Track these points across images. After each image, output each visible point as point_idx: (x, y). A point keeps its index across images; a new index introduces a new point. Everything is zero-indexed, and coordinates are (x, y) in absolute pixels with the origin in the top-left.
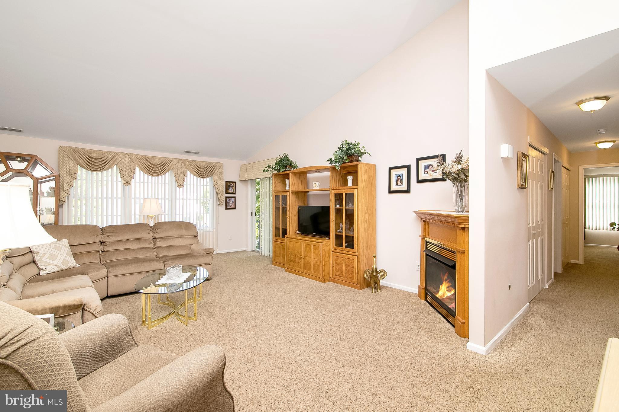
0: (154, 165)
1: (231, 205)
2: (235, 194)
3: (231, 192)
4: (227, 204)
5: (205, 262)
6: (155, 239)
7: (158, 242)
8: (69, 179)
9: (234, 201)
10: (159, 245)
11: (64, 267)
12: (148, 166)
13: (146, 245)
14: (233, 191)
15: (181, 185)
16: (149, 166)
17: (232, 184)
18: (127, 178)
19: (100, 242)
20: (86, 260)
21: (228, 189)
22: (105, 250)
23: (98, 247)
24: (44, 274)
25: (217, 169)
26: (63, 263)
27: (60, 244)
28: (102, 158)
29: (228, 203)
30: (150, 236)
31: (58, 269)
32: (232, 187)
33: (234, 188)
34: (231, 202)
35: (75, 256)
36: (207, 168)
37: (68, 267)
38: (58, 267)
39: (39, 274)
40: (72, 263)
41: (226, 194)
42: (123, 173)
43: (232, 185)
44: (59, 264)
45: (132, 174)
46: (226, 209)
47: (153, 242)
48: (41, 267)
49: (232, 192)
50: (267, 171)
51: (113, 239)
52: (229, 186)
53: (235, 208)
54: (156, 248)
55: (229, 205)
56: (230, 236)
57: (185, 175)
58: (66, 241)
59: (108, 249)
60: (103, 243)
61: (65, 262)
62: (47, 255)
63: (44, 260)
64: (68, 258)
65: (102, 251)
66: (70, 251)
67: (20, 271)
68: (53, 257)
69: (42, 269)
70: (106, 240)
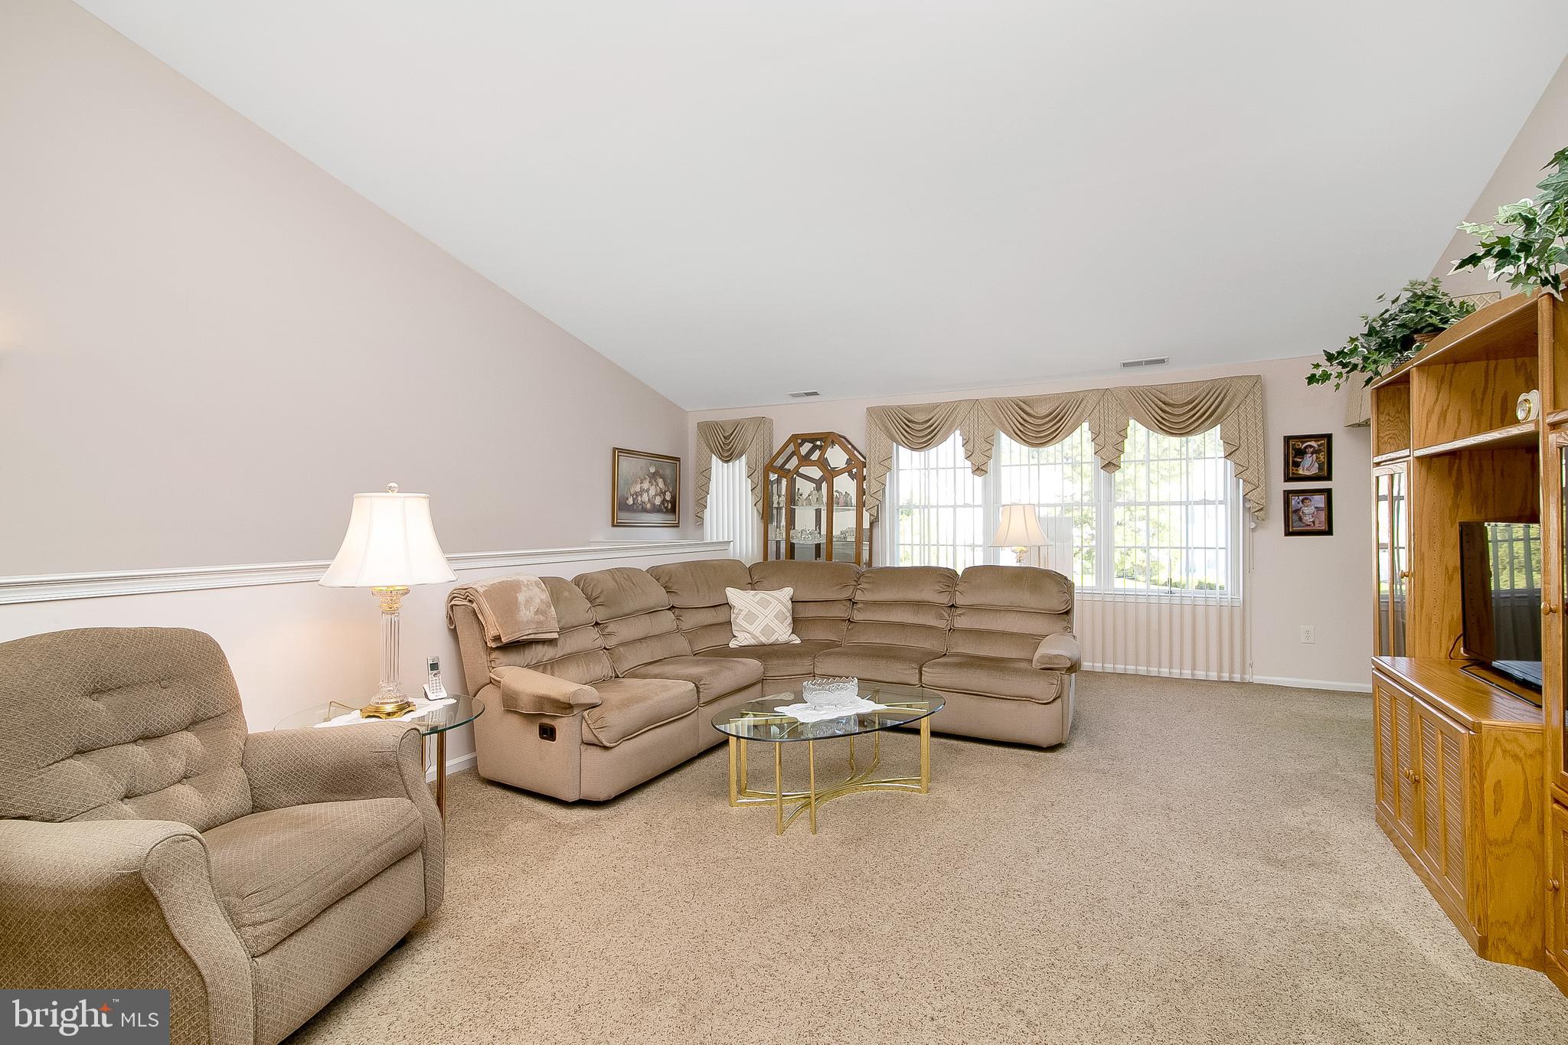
0: (1038, 418)
1: (1308, 519)
2: (1329, 478)
3: (1307, 473)
4: (1293, 517)
5: (1028, 693)
6: (955, 607)
7: (960, 615)
8: (880, 469)
9: (1322, 505)
10: (962, 622)
11: (764, 640)
12: (1022, 422)
13: (929, 620)
14: (1320, 468)
15: (1111, 463)
16: (1025, 421)
17: (1313, 443)
18: (979, 459)
19: (850, 600)
20: (818, 634)
21: (1297, 465)
22: (856, 618)
24: (734, 646)
25: (1238, 401)
26: (763, 632)
27: (772, 596)
28: (930, 420)
29: (1296, 511)
30: (944, 599)
31: (753, 642)
32: (1312, 453)
33: (1322, 457)
34: (1310, 511)
35: (797, 623)
36: (1193, 404)
37: (771, 641)
38: (754, 637)
39: (727, 645)
40: (783, 633)
41: (1288, 478)
42: (971, 447)
43: (1311, 446)
44: (757, 633)
45: (989, 447)
46: (1288, 533)
47: (946, 615)
48: (733, 633)
49: (1314, 471)
50: (1326, 377)
51: (869, 597)
52: (1301, 453)
53: (1329, 532)
54: (950, 631)
55: (1300, 519)
56: (1307, 632)
57: (1122, 433)
58: (788, 592)
59: (858, 616)
60: (854, 603)
61: (768, 629)
62: (744, 613)
63: (739, 620)
64: (775, 625)
65: (849, 620)
66: (785, 610)
67: (692, 634)
68: (751, 617)
69: (735, 636)
70: (859, 596)
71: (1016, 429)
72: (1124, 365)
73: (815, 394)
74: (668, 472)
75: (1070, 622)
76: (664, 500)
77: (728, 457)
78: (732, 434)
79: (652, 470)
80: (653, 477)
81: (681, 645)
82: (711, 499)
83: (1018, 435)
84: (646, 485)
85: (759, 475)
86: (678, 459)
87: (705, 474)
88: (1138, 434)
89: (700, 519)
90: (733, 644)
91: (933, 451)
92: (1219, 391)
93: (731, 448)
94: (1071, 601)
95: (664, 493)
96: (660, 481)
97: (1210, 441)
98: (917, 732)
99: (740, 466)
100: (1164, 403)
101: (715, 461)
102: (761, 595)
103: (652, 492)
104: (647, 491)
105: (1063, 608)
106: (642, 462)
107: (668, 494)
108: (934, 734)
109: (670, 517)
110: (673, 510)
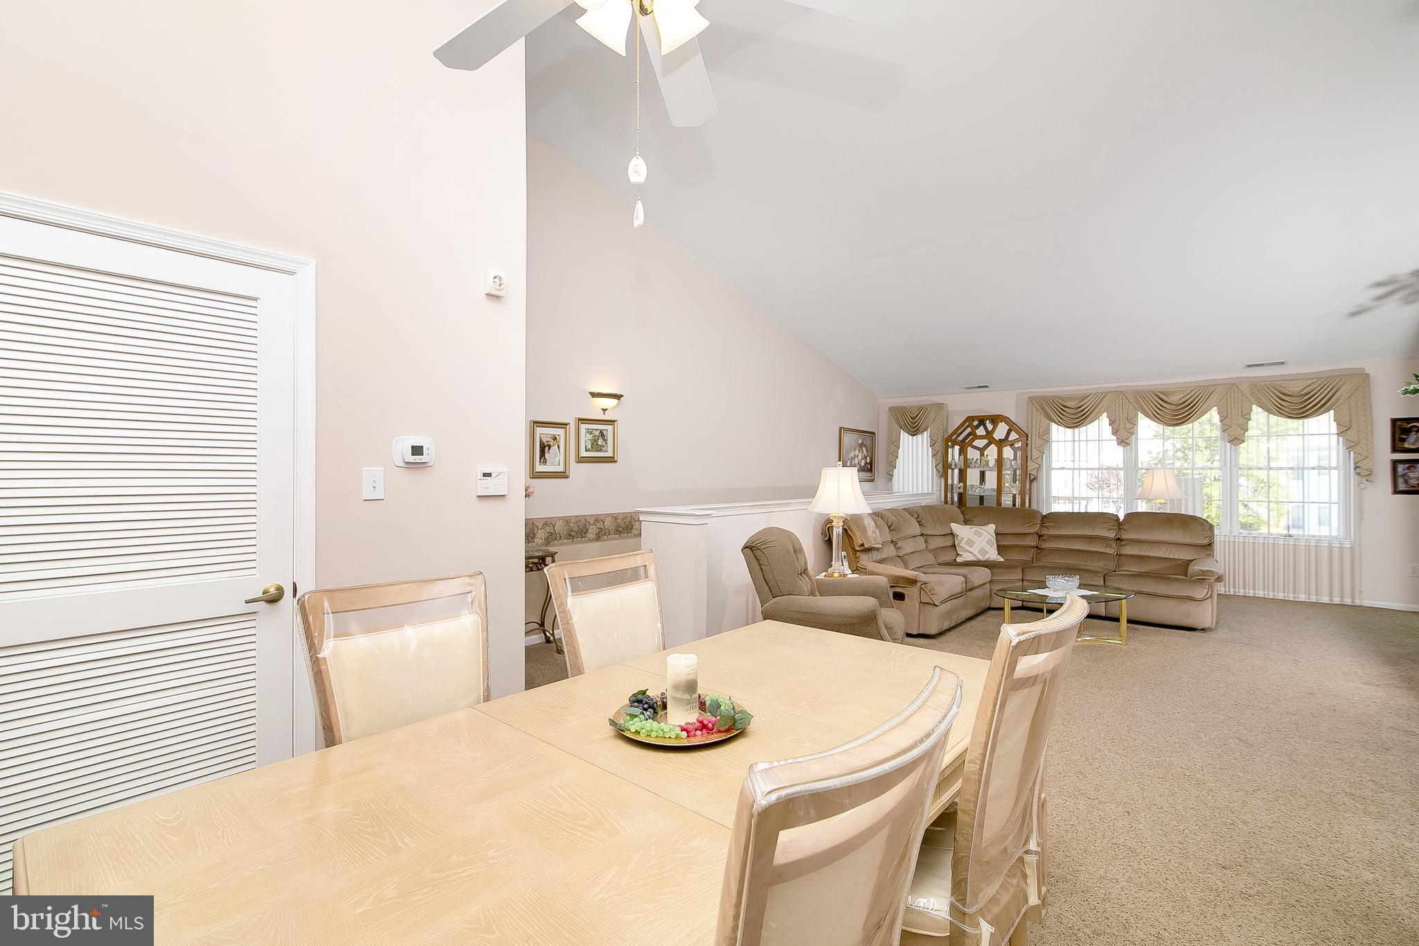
0: (1174, 405)
1: (1413, 482)
4: (1399, 480)
6: (1121, 540)
7: (1124, 545)
8: (1039, 442)
10: (1128, 550)
11: (980, 557)
12: (1160, 407)
13: (1100, 548)
15: (1236, 438)
16: (1162, 406)
17: (1416, 424)
18: (1124, 434)
19: (1037, 534)
20: (1016, 556)
21: (1400, 439)
22: (1043, 546)
23: (1031, 541)
25: (1348, 393)
27: (983, 530)
28: (1082, 406)
29: (1402, 476)
30: (1112, 535)
32: (1412, 432)
34: (1414, 475)
35: (1001, 549)
36: (1309, 396)
37: (984, 559)
39: (955, 560)
40: (993, 555)
41: (1395, 450)
42: (1116, 426)
43: (1415, 426)
44: (976, 553)
45: (1131, 426)
47: (1115, 545)
48: (959, 553)
49: (1412, 446)
51: (1053, 532)
52: (1404, 430)
54: (1119, 555)
55: (1406, 482)
56: (1414, 568)
57: (1246, 417)
58: (992, 527)
59: (1046, 545)
60: (1040, 536)
61: (982, 551)
62: (965, 540)
63: (962, 545)
64: (987, 548)
65: (1037, 547)
66: (993, 539)
67: (935, 551)
68: (970, 543)
69: (959, 555)
70: (1044, 532)
71: (1155, 413)
72: (1249, 366)
73: (987, 386)
74: (868, 443)
75: (1212, 550)
76: (866, 463)
77: (914, 431)
78: (917, 416)
79: (860, 442)
80: (861, 445)
81: (931, 559)
82: (899, 462)
83: (1156, 417)
84: (857, 452)
85: (939, 446)
86: (874, 433)
87: (894, 444)
88: (1258, 416)
89: (890, 476)
90: (959, 560)
91: (1083, 429)
92: (1331, 387)
93: (916, 426)
94: (1212, 537)
95: (866, 458)
96: (864, 449)
97: (1324, 423)
98: (1117, 620)
99: (923, 439)
100: (1283, 394)
101: (904, 436)
102: (975, 528)
103: (860, 457)
104: (857, 456)
105: (1206, 541)
106: (855, 436)
107: (868, 458)
108: (1129, 621)
109: (869, 474)
110: (871, 470)
